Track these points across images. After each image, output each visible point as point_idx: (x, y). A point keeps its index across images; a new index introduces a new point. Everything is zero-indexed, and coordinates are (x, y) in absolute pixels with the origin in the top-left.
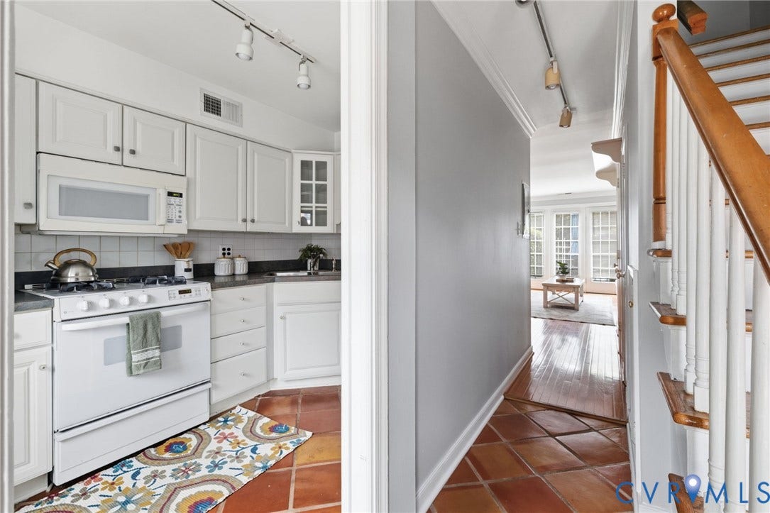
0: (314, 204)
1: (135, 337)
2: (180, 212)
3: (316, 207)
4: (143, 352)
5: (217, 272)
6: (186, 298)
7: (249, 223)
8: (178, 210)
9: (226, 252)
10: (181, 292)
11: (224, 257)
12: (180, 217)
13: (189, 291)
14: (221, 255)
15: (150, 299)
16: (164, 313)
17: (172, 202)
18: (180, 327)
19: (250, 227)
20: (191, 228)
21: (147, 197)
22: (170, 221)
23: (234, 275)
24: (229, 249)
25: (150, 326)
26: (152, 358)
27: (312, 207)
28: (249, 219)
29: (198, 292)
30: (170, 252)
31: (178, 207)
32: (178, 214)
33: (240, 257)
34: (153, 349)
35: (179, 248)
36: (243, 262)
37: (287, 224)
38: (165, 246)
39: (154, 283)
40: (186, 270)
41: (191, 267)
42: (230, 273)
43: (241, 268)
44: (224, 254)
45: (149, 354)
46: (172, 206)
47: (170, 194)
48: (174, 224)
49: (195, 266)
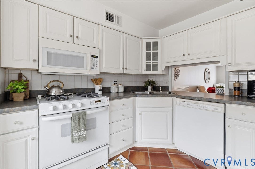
0: (152, 61)
1: (75, 124)
2: (97, 64)
3: (153, 62)
4: (78, 132)
5: (112, 91)
6: (98, 104)
7: (125, 70)
8: (96, 63)
9: (115, 82)
10: (96, 102)
11: (114, 85)
12: (97, 66)
13: (99, 101)
14: (113, 84)
15: (82, 105)
16: (88, 112)
17: (93, 60)
18: (95, 118)
19: (125, 72)
20: (101, 72)
21: (83, 57)
22: (92, 68)
23: (118, 92)
24: (116, 81)
25: (81, 119)
26: (82, 135)
27: (151, 63)
28: (125, 68)
29: (103, 102)
30: (93, 82)
31: (96, 62)
32: (96, 65)
33: (120, 84)
34: (83, 131)
35: (97, 80)
36: (122, 87)
37: (140, 70)
38: (91, 79)
39: (85, 96)
40: (100, 90)
41: (101, 89)
42: (117, 92)
43: (121, 89)
44: (114, 83)
45: (81, 133)
46: (93, 62)
47: (93, 56)
48: (94, 70)
49: (103, 88)
